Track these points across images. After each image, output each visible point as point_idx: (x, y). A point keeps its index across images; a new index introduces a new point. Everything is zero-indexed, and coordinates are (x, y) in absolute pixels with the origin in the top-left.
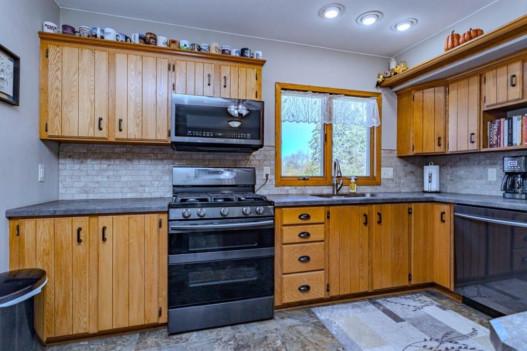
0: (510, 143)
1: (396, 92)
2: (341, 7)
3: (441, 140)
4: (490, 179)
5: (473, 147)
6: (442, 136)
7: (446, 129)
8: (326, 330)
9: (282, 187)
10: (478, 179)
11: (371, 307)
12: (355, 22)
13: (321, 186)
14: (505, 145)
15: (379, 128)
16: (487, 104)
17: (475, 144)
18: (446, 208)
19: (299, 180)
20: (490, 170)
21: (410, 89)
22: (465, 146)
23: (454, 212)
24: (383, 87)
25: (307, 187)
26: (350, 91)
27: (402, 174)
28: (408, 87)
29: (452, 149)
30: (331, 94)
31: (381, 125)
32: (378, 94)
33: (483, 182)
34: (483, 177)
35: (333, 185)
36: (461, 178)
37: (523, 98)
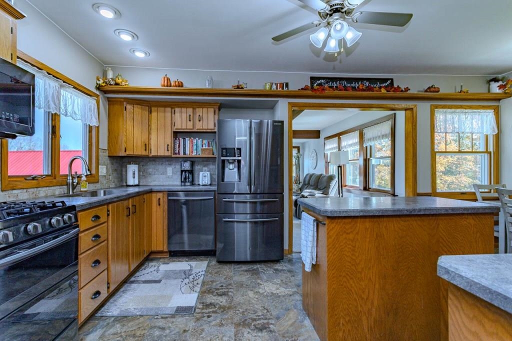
0: (185, 153)
1: (108, 98)
2: (117, 12)
3: (147, 146)
4: (168, 175)
5: (168, 154)
6: (147, 143)
7: (149, 139)
8: (130, 317)
9: (10, 192)
10: (161, 174)
11: (134, 286)
12: (113, 30)
13: (53, 186)
14: (182, 154)
15: (98, 127)
16: (175, 127)
17: (170, 152)
18: (160, 195)
19: (26, 179)
20: (168, 168)
21: (122, 100)
22: (162, 152)
23: (168, 197)
24: (102, 91)
25: (40, 189)
26: (79, 85)
27: (110, 171)
28: (121, 98)
29: (153, 153)
30: (64, 82)
31: (99, 126)
32: (97, 96)
33: (164, 176)
34: (164, 173)
35: (67, 184)
36: (150, 174)
37: (193, 129)
